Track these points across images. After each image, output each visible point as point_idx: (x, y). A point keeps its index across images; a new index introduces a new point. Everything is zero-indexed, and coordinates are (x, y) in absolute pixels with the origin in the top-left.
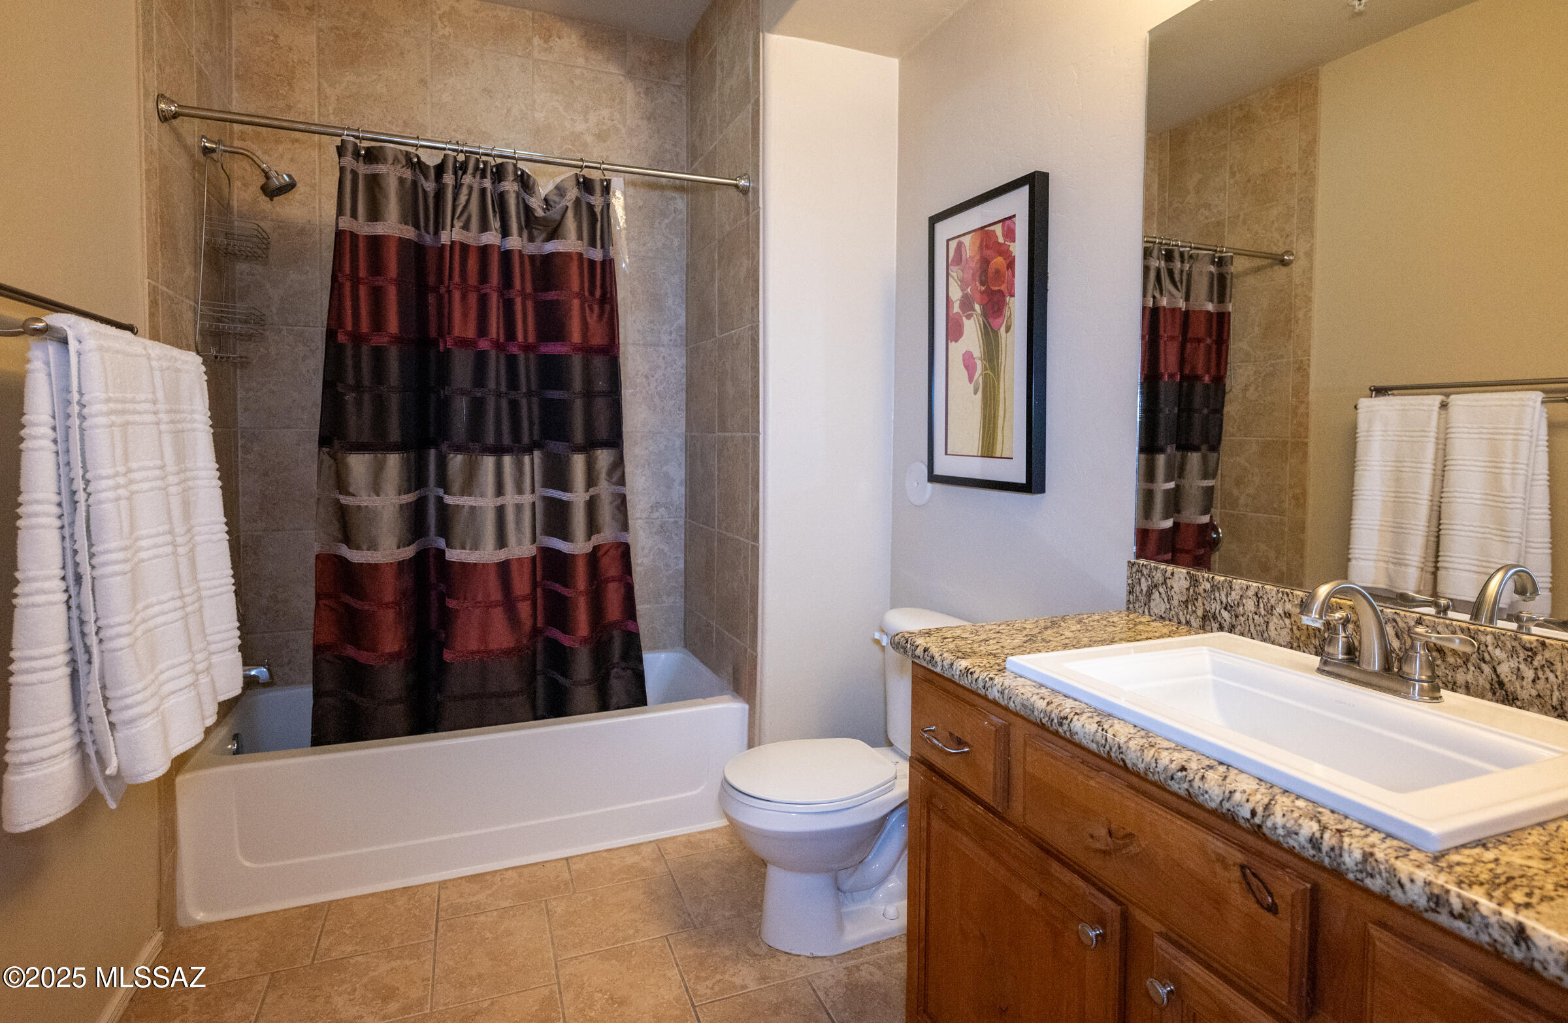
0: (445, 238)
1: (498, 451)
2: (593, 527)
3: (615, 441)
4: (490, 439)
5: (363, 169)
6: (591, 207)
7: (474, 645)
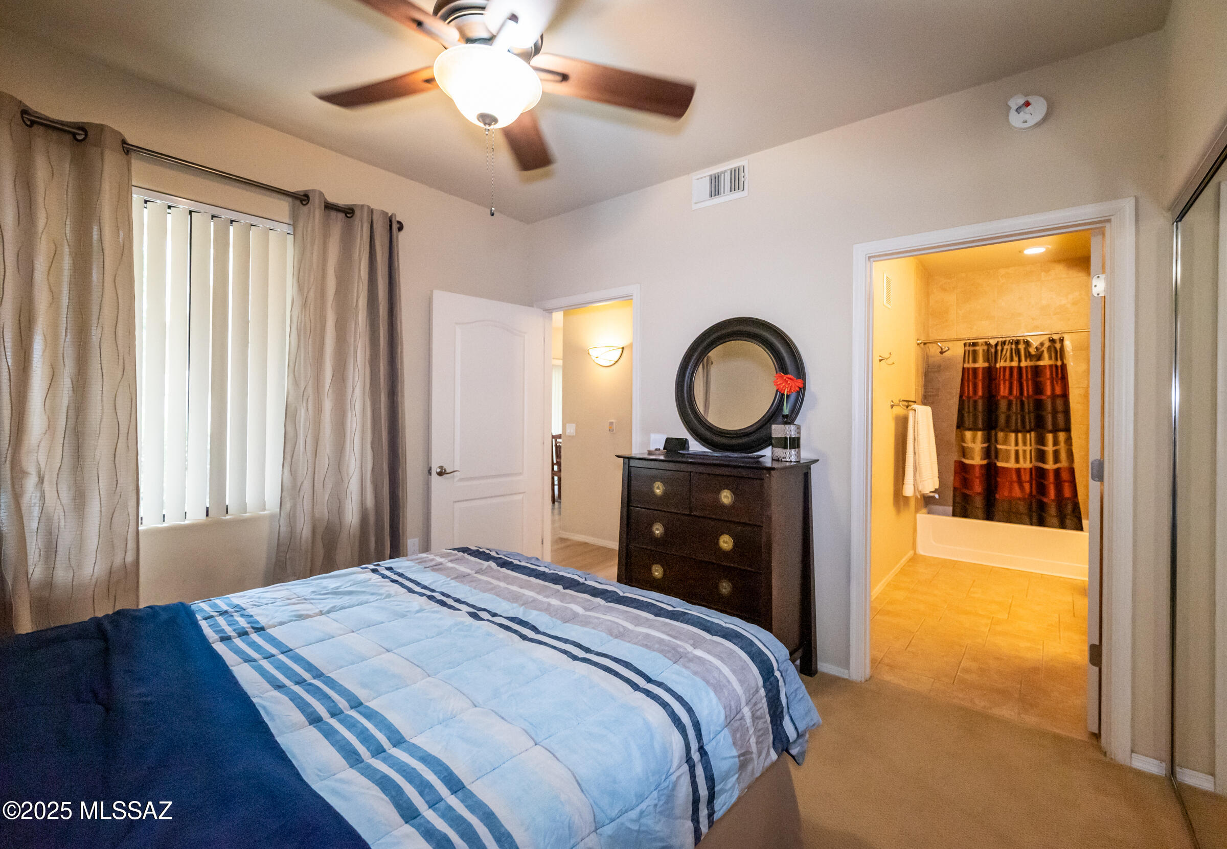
0: (998, 366)
1: (1016, 431)
2: (1057, 459)
3: (1068, 429)
4: (1013, 426)
5: (971, 348)
6: (1055, 348)
7: (1006, 494)
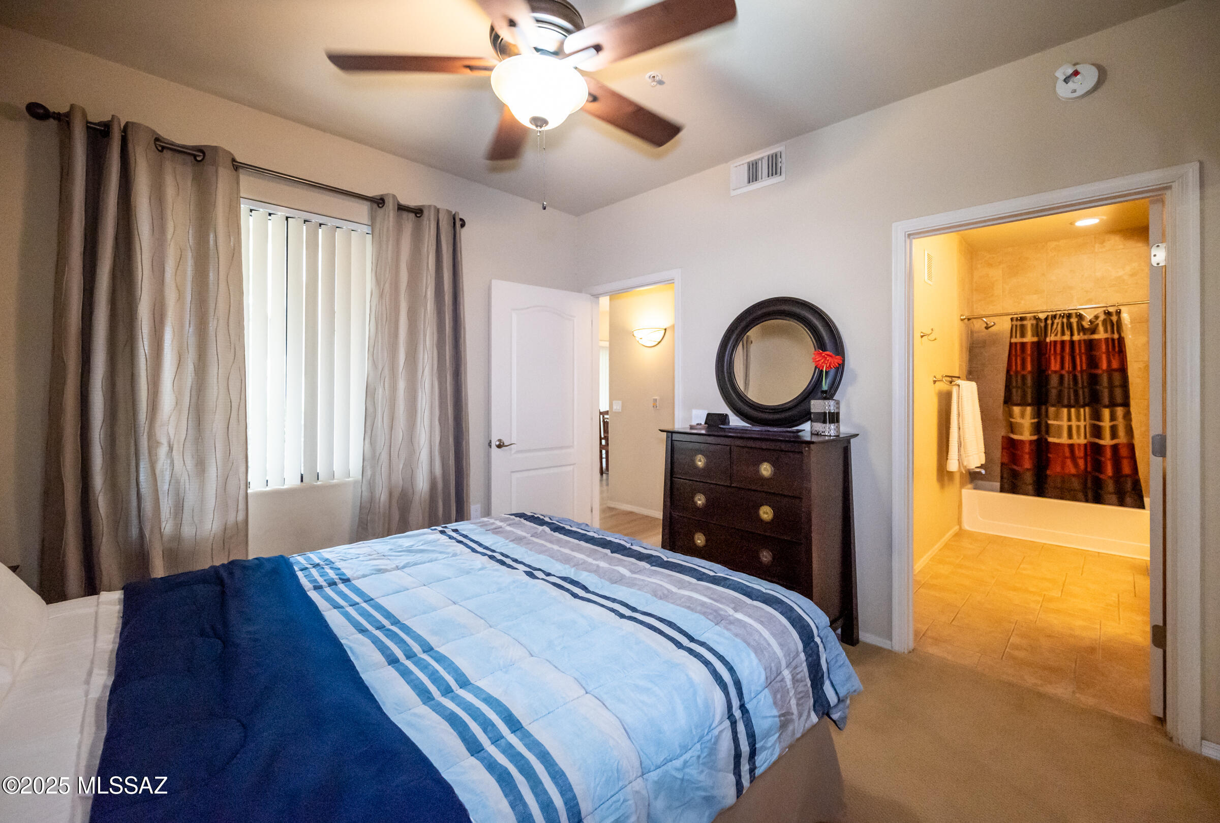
0: (1048, 340)
3: (1126, 404)
4: (1066, 402)
5: (1019, 323)
6: (1112, 322)
7: (1058, 469)
